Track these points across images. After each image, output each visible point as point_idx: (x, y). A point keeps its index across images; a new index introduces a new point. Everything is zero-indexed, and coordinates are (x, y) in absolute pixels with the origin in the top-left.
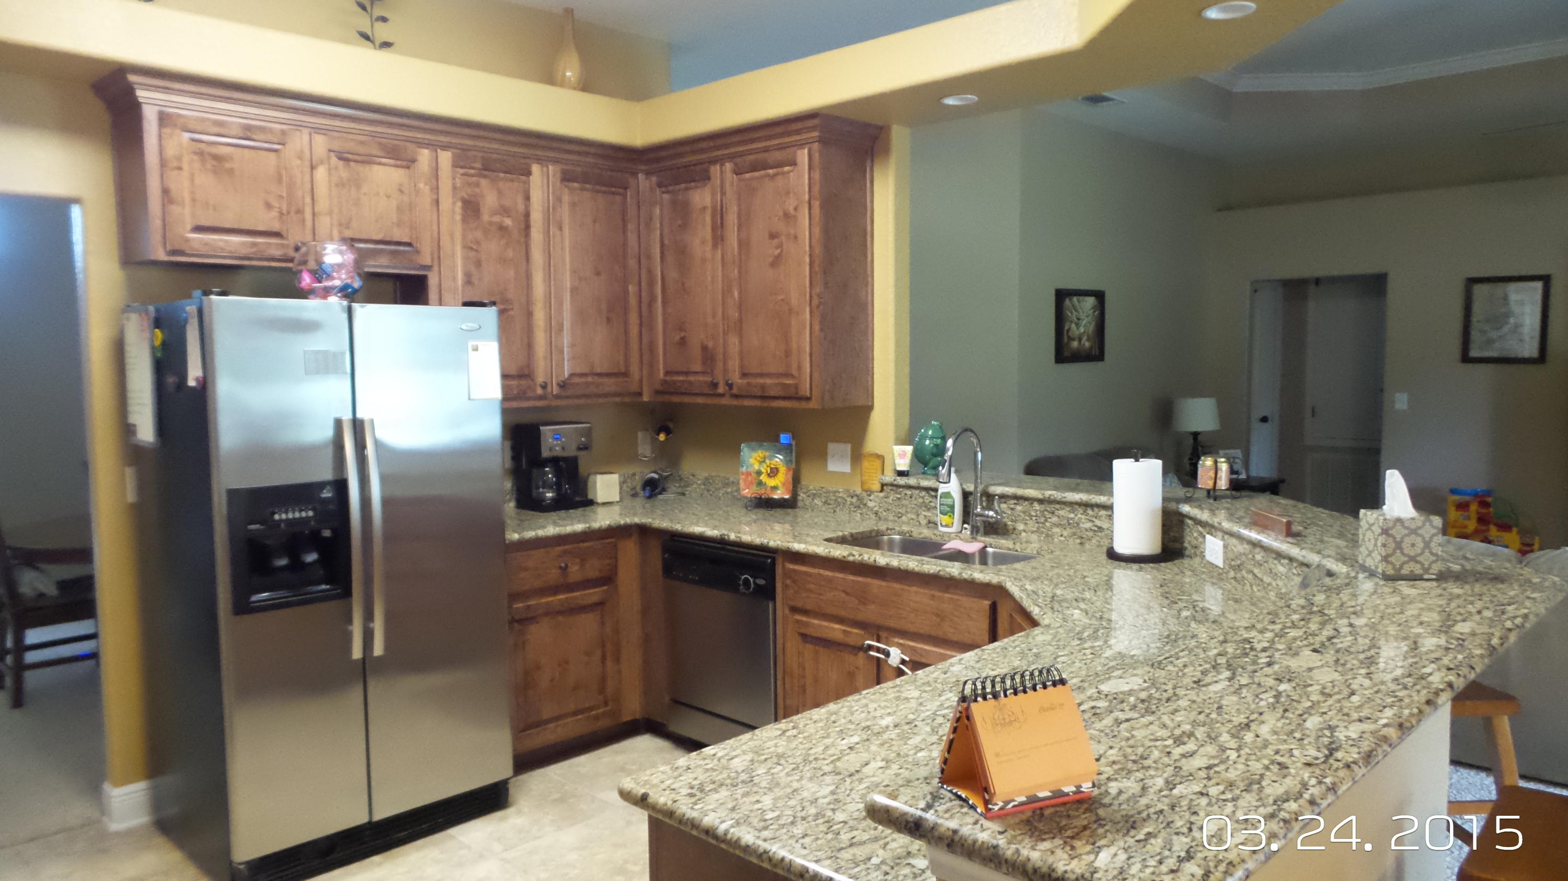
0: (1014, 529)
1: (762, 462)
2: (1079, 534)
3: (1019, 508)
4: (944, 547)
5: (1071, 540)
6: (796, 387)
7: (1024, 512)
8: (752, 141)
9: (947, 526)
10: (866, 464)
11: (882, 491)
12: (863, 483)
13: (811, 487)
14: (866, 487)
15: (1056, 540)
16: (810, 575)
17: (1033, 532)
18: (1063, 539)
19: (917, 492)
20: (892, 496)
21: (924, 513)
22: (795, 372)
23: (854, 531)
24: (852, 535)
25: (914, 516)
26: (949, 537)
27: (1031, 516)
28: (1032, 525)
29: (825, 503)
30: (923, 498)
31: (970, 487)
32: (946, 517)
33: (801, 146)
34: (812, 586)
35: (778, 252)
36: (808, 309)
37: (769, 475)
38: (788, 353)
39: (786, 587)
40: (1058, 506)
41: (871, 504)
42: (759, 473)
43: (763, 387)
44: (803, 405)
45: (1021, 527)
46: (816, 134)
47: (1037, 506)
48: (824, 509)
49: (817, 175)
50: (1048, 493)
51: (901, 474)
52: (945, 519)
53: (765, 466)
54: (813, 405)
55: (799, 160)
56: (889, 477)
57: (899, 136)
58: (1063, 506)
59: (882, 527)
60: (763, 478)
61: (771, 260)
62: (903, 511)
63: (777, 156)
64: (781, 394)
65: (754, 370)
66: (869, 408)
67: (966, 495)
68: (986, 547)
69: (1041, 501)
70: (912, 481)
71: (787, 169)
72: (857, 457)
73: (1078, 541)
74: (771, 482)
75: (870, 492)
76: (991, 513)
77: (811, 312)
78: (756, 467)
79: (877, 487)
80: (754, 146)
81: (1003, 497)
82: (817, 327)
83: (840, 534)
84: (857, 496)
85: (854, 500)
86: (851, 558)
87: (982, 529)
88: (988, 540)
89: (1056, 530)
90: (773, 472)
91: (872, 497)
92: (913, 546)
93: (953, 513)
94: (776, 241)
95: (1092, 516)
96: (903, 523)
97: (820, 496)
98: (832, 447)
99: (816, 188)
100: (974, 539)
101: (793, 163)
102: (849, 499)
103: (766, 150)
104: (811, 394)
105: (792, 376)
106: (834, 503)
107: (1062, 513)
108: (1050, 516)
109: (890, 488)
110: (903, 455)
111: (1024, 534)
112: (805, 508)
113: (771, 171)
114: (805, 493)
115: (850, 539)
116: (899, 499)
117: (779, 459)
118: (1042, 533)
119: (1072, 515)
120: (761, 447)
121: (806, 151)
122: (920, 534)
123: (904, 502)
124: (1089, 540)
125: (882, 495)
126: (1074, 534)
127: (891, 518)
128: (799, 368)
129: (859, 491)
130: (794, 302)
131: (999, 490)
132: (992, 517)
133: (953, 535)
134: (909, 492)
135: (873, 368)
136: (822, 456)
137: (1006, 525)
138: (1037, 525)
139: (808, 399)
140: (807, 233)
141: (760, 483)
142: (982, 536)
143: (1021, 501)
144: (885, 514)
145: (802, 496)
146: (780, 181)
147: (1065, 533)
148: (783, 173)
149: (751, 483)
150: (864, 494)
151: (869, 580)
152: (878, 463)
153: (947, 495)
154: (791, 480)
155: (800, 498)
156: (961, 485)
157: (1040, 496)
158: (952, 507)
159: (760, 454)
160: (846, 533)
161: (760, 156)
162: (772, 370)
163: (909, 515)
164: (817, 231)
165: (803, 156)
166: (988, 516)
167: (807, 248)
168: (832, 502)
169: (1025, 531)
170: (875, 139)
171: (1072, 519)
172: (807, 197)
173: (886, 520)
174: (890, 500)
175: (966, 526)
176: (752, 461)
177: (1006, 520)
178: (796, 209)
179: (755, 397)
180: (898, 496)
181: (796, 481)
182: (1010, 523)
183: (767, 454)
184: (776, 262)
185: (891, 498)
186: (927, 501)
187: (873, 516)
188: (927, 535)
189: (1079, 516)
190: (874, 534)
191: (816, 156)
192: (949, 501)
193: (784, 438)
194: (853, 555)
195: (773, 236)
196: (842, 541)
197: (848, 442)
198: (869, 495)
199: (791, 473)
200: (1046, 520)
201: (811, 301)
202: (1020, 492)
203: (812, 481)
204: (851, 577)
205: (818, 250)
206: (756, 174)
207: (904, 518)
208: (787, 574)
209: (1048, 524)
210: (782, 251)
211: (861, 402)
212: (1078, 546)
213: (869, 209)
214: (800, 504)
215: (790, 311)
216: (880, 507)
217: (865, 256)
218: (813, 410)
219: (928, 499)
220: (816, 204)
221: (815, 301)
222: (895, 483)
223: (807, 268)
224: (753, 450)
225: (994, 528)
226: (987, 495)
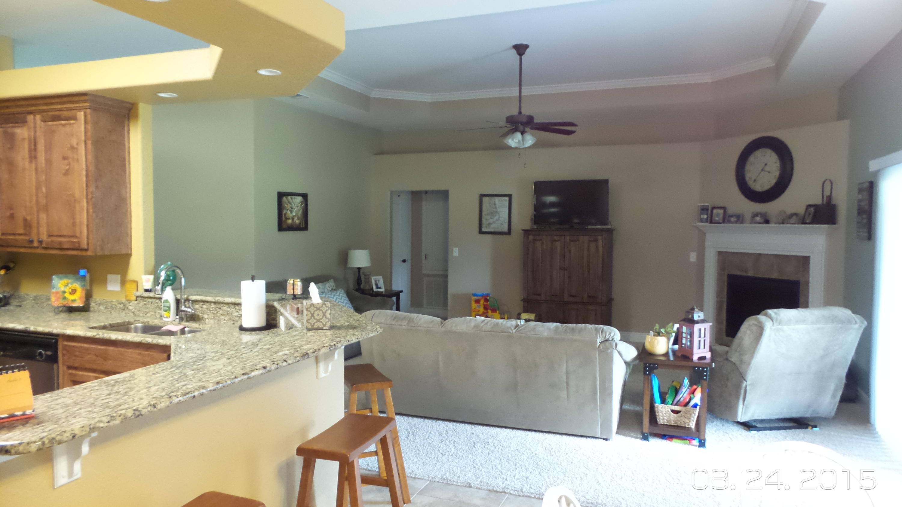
0: (203, 318)
1: (66, 286)
2: (232, 319)
3: (204, 306)
4: (163, 329)
5: (229, 322)
6: (79, 243)
7: (207, 309)
8: (52, 104)
9: (167, 317)
10: (128, 286)
11: (136, 300)
12: (126, 296)
13: (98, 300)
14: (128, 298)
15: (222, 322)
16: (76, 347)
17: (211, 319)
18: (225, 321)
19: (154, 300)
20: (142, 303)
21: (159, 311)
22: (78, 235)
23: (111, 323)
24: (110, 325)
25: (153, 313)
26: (166, 323)
27: (210, 310)
28: (211, 316)
29: (106, 308)
30: (157, 303)
31: (179, 297)
32: (166, 313)
33: (80, 109)
34: (77, 353)
35: (67, 167)
36: (85, 200)
37: (71, 294)
38: (74, 224)
39: (64, 355)
40: (222, 305)
41: (131, 308)
42: (64, 292)
43: (60, 243)
44: (84, 253)
45: (206, 316)
46: (87, 104)
47: (213, 305)
48: (105, 311)
49: (89, 127)
50: (217, 299)
51: (147, 291)
52: (165, 314)
53: (68, 288)
54: (89, 253)
55: (78, 117)
56: (141, 292)
57: (144, 109)
58: (224, 305)
59: (132, 320)
60: (67, 295)
61: (64, 172)
62: (147, 310)
63: (66, 113)
64: (71, 247)
65: (55, 234)
66: (129, 255)
67: (178, 302)
68: (185, 327)
69: (215, 303)
70: (151, 294)
71: (72, 122)
72: (123, 282)
73: (232, 322)
74: (72, 297)
75: (130, 301)
76: (189, 310)
77: (87, 202)
78: (62, 289)
79: (134, 298)
80: (52, 107)
81: (195, 302)
82: (91, 211)
83: (103, 324)
84: (122, 303)
85: (121, 306)
86: (98, 337)
87: (185, 319)
88: (187, 324)
89: (222, 317)
90: (73, 292)
91: (131, 304)
92: (148, 329)
93: (170, 310)
94: (66, 161)
95: (238, 309)
96: (148, 317)
97: (103, 304)
98: (110, 277)
99: (89, 134)
100: (180, 324)
101: (75, 118)
102: (118, 306)
103: (60, 110)
104: (88, 246)
105: (76, 237)
106: (110, 307)
107: (224, 308)
108: (219, 310)
109: (140, 298)
110: (148, 280)
111: (207, 320)
112: (94, 311)
113: (63, 122)
114: (94, 303)
115: (109, 327)
116: (145, 304)
117: (77, 286)
118: (216, 319)
119: (229, 310)
120: (66, 277)
121: (82, 113)
122: (153, 322)
123: (148, 306)
124: (237, 321)
125: (136, 302)
126: (230, 319)
127: (142, 315)
128: (81, 232)
129: (124, 300)
130: (77, 195)
131: (194, 298)
132: (189, 312)
133: (169, 322)
134: (150, 300)
135: (131, 233)
136: (104, 282)
137: (199, 316)
138: (213, 315)
139: (86, 250)
140: (84, 159)
141: (65, 298)
142: (185, 322)
143: (206, 303)
144: (138, 312)
145: (92, 304)
146: (68, 129)
147: (227, 318)
148: (70, 124)
149: (59, 298)
150: (127, 302)
151: (108, 348)
152: (135, 285)
153: (166, 301)
154: (84, 295)
155: (91, 306)
156: (175, 296)
157: (214, 300)
158: (169, 307)
159: (65, 281)
160: (106, 324)
161: (57, 113)
162: (65, 233)
163: (151, 313)
164: (90, 157)
165: (81, 115)
166: (187, 312)
167: (84, 166)
168: (109, 308)
169: (207, 318)
170: (130, 110)
171: (229, 311)
172: (83, 138)
173: (139, 316)
174: (140, 305)
175: (178, 317)
176: (60, 285)
177: (198, 313)
178: (77, 144)
179: (57, 249)
180: (145, 303)
181: (88, 296)
182: (201, 315)
183: (70, 281)
184: (67, 173)
185: (141, 304)
186: (159, 305)
187: (132, 314)
188: (157, 323)
189: (232, 309)
190: (126, 324)
191: (89, 117)
192: (167, 304)
193: (82, 272)
194: (99, 335)
195: (65, 158)
196: (104, 328)
197: (118, 274)
198: (130, 303)
199: (84, 292)
200: (217, 313)
201: (87, 195)
202: (204, 298)
203: (98, 296)
204: (99, 347)
205: (92, 168)
206: (55, 123)
207: (148, 315)
208: (65, 348)
209: (218, 314)
210: (69, 168)
211: (124, 252)
212: (232, 325)
213: (127, 147)
214: (92, 309)
215: (75, 200)
216: (136, 309)
217: (125, 171)
218: (89, 256)
219: (160, 304)
220: (89, 142)
221: (90, 196)
222: (142, 296)
223: (84, 179)
224: (61, 279)
225: (193, 318)
226: (187, 300)
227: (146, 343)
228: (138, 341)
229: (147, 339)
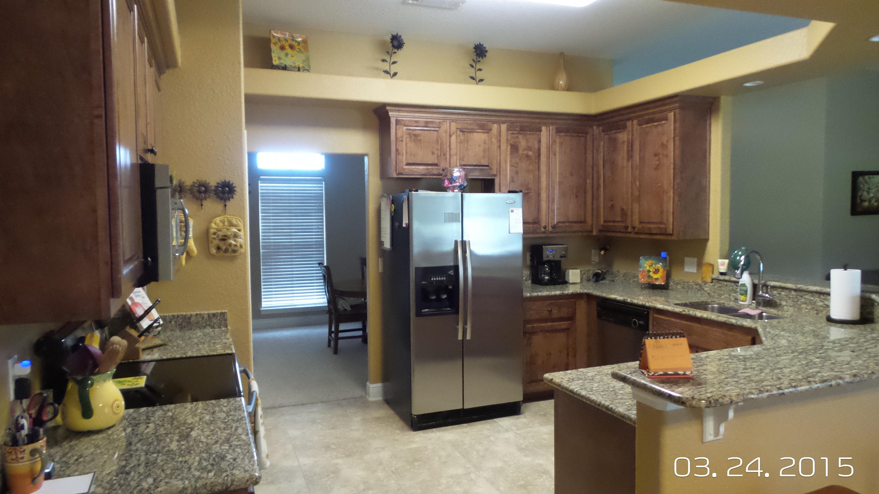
0: (780, 304)
1: (650, 266)
2: (816, 308)
3: (783, 293)
4: (740, 311)
5: (812, 311)
6: (666, 229)
7: (786, 296)
8: (647, 109)
9: (743, 301)
10: (704, 269)
11: (712, 282)
12: (702, 278)
13: (676, 279)
14: (704, 280)
15: (803, 311)
16: (665, 320)
17: (791, 306)
18: (807, 310)
19: (729, 283)
20: (717, 285)
21: (733, 294)
22: (665, 222)
23: (692, 301)
24: (691, 303)
25: (727, 296)
26: (744, 307)
27: (790, 298)
28: (790, 302)
29: (683, 287)
30: (732, 286)
31: (756, 282)
32: (743, 297)
33: (671, 111)
34: (666, 326)
35: (658, 163)
36: (672, 191)
37: (654, 273)
38: (662, 212)
39: (653, 325)
40: (804, 293)
41: (706, 289)
42: (649, 271)
43: (650, 229)
44: (669, 238)
45: (784, 303)
46: (677, 105)
47: (793, 293)
48: (682, 290)
49: (678, 125)
50: (799, 286)
51: (722, 274)
52: (742, 298)
53: (652, 268)
54: (673, 238)
55: (669, 117)
56: (716, 275)
57: (725, 102)
58: (807, 293)
59: (709, 301)
60: (651, 274)
61: (655, 167)
62: (722, 293)
63: (657, 116)
64: (658, 232)
65: (646, 221)
66: (707, 240)
67: (755, 287)
68: (762, 313)
69: (795, 290)
70: (727, 278)
71: (663, 122)
72: (700, 265)
73: (815, 312)
74: (655, 276)
75: (706, 283)
76: (767, 295)
77: (674, 192)
78: (648, 268)
79: (709, 280)
80: (647, 112)
81: (774, 288)
82: (676, 199)
83: (684, 302)
84: (699, 284)
85: (697, 287)
86: (684, 313)
87: (762, 304)
88: (764, 309)
89: (804, 306)
90: (657, 271)
91: (706, 285)
92: (723, 310)
93: (747, 294)
94: (657, 157)
95: (824, 299)
96: (722, 299)
97: (680, 284)
98: (687, 259)
99: (677, 132)
100: (757, 308)
101: (666, 119)
102: (695, 286)
103: (654, 113)
104: (673, 231)
105: (664, 224)
106: (687, 287)
107: (807, 297)
108: (800, 298)
109: (716, 281)
110: (723, 264)
111: (785, 307)
112: (673, 290)
113: (656, 124)
114: (673, 282)
115: (690, 305)
116: (720, 287)
117: (660, 265)
118: (796, 307)
119: (812, 298)
120: (650, 258)
121: (672, 113)
122: (729, 304)
123: (723, 288)
124: (822, 311)
125: (712, 284)
126: (813, 308)
127: (716, 296)
128: (667, 220)
129: (700, 282)
130: (666, 187)
131: (772, 283)
132: (767, 297)
133: (746, 306)
134: (725, 283)
135: (709, 219)
136: (682, 264)
137: (776, 302)
138: (793, 303)
139: (671, 235)
140: (672, 154)
141: (650, 277)
142: (762, 307)
143: (785, 290)
144: (713, 294)
145: (671, 283)
146: (660, 129)
147: (809, 307)
148: (662, 125)
149: (645, 276)
150: (703, 284)
151: (693, 324)
152: (711, 268)
153: (744, 285)
154: (665, 275)
155: (670, 285)
156: (752, 280)
157: (795, 288)
158: (746, 291)
159: (650, 262)
160: (687, 302)
161: (651, 116)
162: (654, 220)
163: (725, 295)
164: (677, 152)
165: (671, 115)
166: (765, 297)
167: (672, 161)
168: (686, 287)
169: (786, 306)
170: (712, 104)
171: (812, 300)
172: (673, 135)
173: (714, 297)
174: (716, 287)
175: (754, 301)
176: (646, 265)
177: (776, 299)
178: (667, 141)
179: (646, 234)
180: (720, 285)
181: (668, 276)
182: (778, 301)
183: (654, 262)
184: (657, 167)
185: (717, 286)
186: (734, 288)
187: (707, 295)
188: (732, 305)
189: (816, 299)
190: (704, 304)
191: (678, 116)
192: (744, 288)
193: (663, 254)
194: (685, 311)
195: (656, 155)
196: (685, 305)
197: (696, 257)
198: (705, 284)
199: (665, 272)
200: (798, 301)
201: (674, 186)
202: (783, 285)
203: (676, 277)
204: (684, 322)
205: (678, 162)
206: (649, 125)
207: (723, 297)
208: (655, 319)
209: (799, 302)
210: (660, 163)
211: (702, 237)
212: (815, 315)
213: (708, 139)
214: (670, 288)
215: (664, 191)
216: (711, 290)
217: (705, 162)
218: (674, 240)
219: (735, 287)
220: (677, 139)
221: (676, 187)
222: (718, 278)
223: (672, 171)
224: (647, 260)
225: (770, 303)
226: (765, 286)
227: (730, 323)
228: (723, 320)
229: (731, 320)
